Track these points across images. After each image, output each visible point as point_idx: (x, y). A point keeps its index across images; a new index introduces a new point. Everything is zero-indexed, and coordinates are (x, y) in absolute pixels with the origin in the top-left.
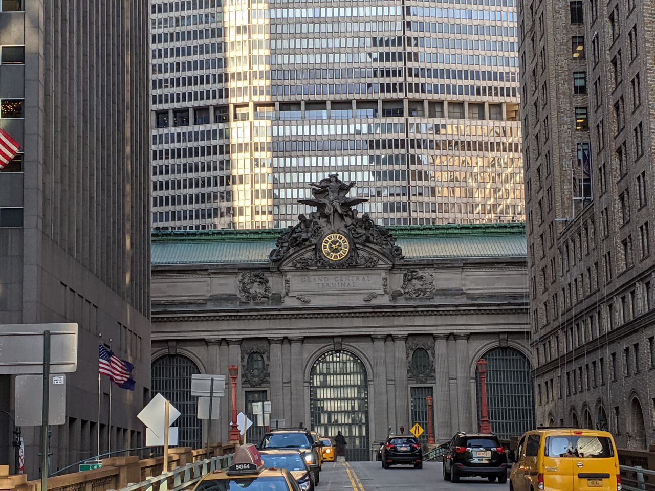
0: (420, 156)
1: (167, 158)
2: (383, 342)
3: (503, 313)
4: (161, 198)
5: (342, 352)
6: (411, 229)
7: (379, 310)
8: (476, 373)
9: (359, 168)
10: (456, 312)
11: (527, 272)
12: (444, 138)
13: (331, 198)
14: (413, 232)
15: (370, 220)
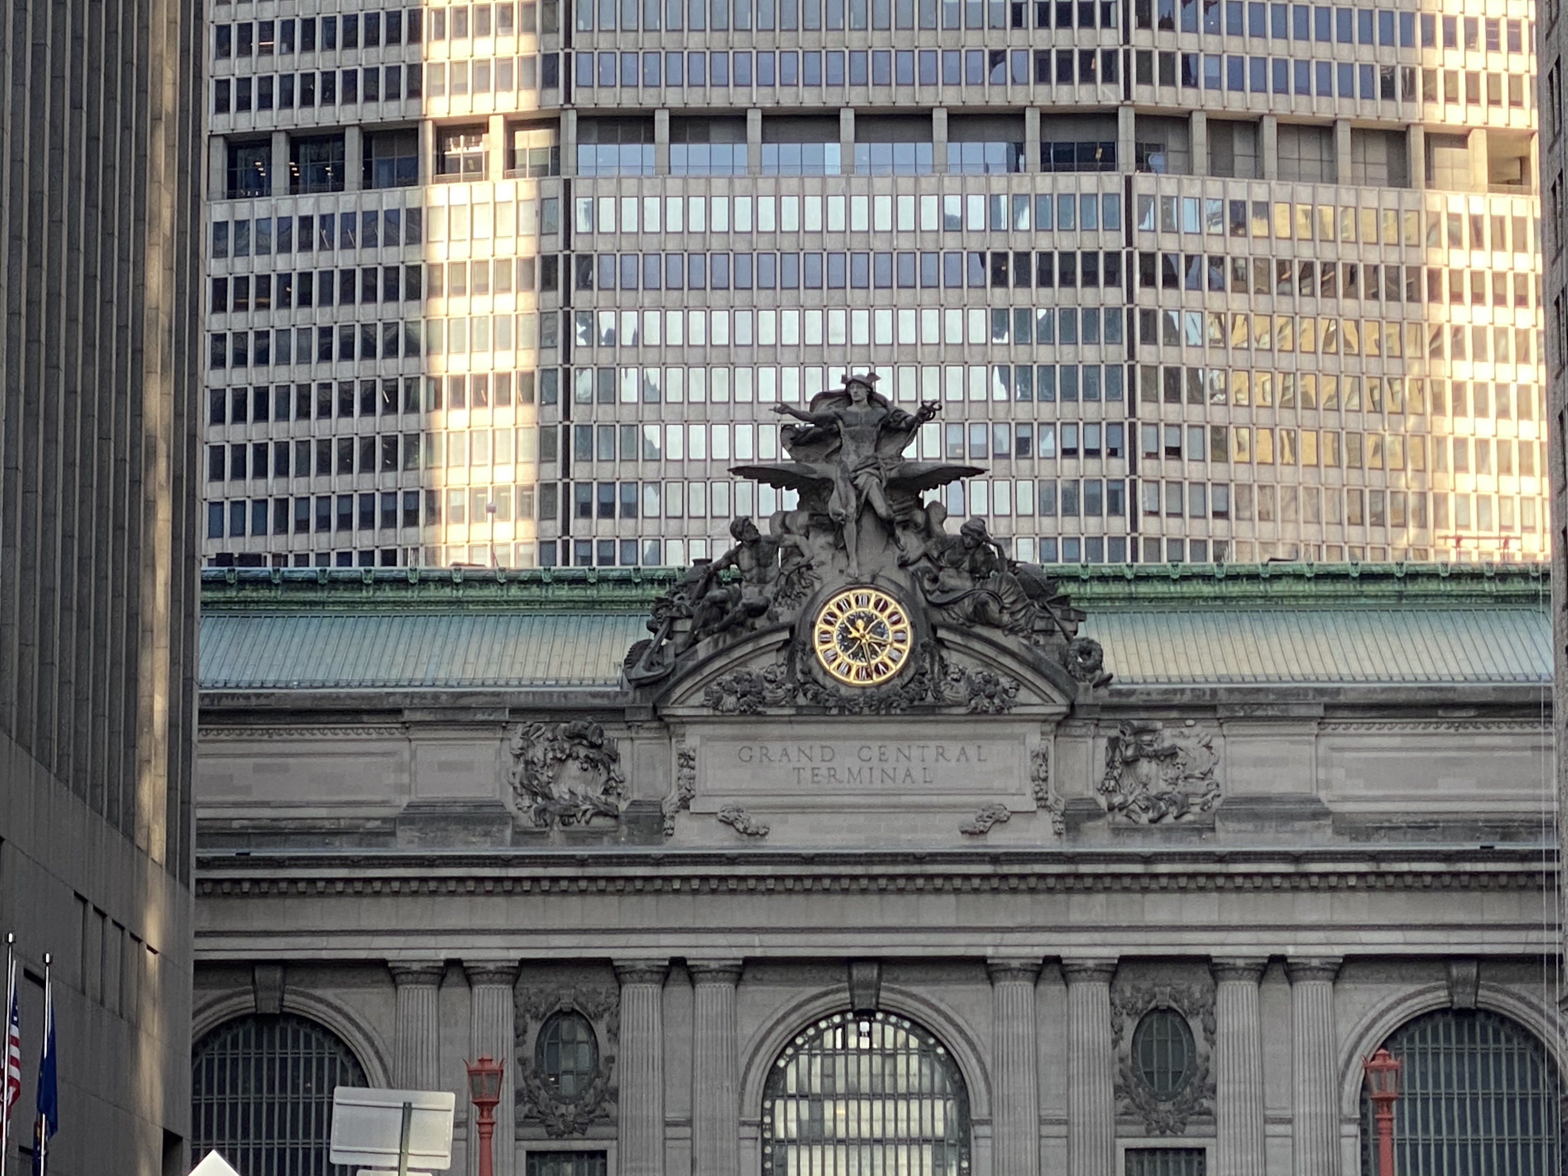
0: (1175, 315)
1: (262, 306)
2: (1029, 986)
3: (1466, 888)
4: (239, 450)
5: (879, 1016)
6: (1140, 578)
7: (1016, 869)
8: (1363, 1102)
9: (953, 354)
10: (1296, 881)
11: (1553, 740)
12: (1262, 250)
13: (852, 460)
14: (1143, 589)
15: (988, 541)
